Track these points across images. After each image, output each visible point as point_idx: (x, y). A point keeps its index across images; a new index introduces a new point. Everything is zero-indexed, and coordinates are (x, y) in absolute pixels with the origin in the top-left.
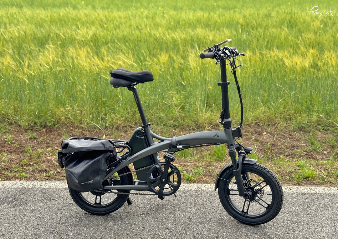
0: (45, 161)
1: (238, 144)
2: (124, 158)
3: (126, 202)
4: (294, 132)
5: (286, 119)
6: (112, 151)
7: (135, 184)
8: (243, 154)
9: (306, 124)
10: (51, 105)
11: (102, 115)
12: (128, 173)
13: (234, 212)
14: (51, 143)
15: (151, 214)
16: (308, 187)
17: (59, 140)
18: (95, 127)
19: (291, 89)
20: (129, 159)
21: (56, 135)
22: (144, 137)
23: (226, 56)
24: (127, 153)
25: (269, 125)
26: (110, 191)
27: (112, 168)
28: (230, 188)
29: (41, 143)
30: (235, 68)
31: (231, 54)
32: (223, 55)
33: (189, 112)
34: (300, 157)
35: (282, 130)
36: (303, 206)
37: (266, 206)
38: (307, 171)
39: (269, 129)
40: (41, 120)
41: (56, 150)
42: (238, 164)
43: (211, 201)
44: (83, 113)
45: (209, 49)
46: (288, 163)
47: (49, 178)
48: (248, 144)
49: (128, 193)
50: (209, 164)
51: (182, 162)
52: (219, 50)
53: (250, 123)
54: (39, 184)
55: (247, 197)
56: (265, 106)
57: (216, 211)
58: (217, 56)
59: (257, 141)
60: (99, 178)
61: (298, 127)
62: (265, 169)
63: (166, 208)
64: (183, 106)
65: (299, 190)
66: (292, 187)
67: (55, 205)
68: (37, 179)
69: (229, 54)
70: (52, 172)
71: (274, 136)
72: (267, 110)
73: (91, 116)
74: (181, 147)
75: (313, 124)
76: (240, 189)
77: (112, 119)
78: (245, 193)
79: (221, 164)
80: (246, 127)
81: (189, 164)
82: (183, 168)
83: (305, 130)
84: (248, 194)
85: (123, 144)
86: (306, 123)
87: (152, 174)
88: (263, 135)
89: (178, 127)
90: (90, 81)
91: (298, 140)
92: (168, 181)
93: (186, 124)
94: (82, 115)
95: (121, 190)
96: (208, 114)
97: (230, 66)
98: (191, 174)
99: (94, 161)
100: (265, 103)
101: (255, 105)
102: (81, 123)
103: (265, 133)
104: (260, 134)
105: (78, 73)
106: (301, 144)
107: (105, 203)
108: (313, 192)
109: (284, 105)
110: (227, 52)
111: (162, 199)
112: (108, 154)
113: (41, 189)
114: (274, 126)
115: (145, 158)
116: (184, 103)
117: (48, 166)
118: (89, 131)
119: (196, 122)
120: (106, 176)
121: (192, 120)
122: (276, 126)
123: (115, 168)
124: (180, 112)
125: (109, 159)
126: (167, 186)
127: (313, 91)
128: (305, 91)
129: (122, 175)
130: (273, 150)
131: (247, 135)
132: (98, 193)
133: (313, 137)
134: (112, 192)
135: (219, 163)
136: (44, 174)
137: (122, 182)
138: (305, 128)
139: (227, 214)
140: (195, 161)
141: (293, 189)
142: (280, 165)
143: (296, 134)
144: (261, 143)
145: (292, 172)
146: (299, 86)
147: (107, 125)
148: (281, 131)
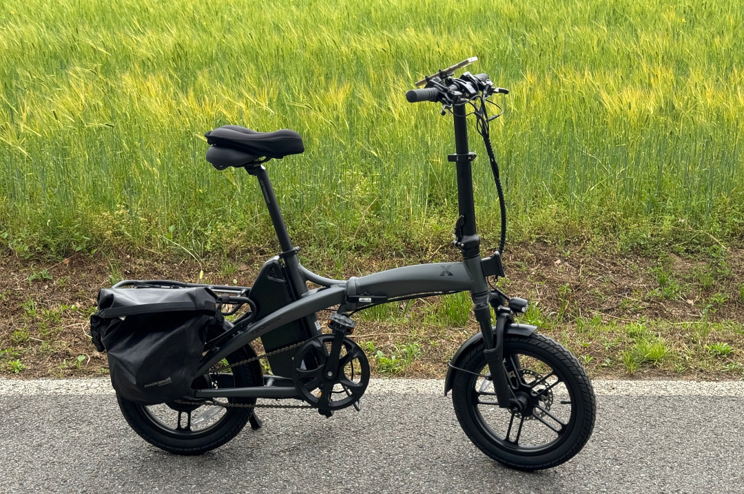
0: (65, 333)
1: (496, 291)
2: (241, 325)
3: (248, 424)
4: (623, 257)
5: (606, 229)
6: (212, 313)
7: (266, 383)
8: (506, 314)
9: (648, 240)
10: (81, 205)
11: (196, 225)
12: (249, 360)
13: (488, 442)
14: (81, 290)
15: (304, 449)
16: (652, 382)
17: (99, 283)
18: (181, 254)
19: (615, 162)
20: (252, 327)
21: (93, 273)
22: (286, 279)
23: (467, 95)
24: (247, 315)
25: (567, 243)
26: (211, 400)
27: (213, 350)
28: (478, 390)
29: (58, 290)
30: (487, 121)
31: (476, 89)
32: (457, 93)
33: (389, 216)
34: (635, 312)
35: (596, 253)
36: (641, 426)
37: (559, 428)
38: (649, 346)
39: (569, 252)
40: (58, 240)
41: (92, 307)
42: (495, 336)
43: (437, 417)
44: (154, 222)
45: (428, 79)
46: (609, 328)
47: (74, 372)
48: (521, 285)
49: (250, 406)
50: (435, 333)
51: (374, 329)
52: (450, 82)
53: (525, 239)
54: (51, 385)
55: (516, 409)
56: (560, 202)
57: (450, 441)
58: (446, 95)
59: (542, 278)
60: (184, 374)
61: (632, 247)
62: (554, 346)
63: (338, 435)
64: (377, 203)
65: (631, 389)
66: (616, 382)
67: (88, 432)
68: (49, 375)
69: (472, 91)
70: (81, 358)
71: (579, 267)
72: (563, 209)
73: (171, 228)
74: (368, 300)
75: (663, 239)
76: (500, 391)
77: (220, 234)
78: (512, 400)
79: (461, 333)
80: (517, 249)
81: (389, 335)
82: (375, 345)
83: (647, 252)
84: (519, 403)
85: (239, 296)
86: (649, 236)
87: (303, 363)
88: (554, 266)
89: (366, 250)
90: (169, 151)
91: (632, 277)
92: (340, 377)
93: (385, 244)
94: (152, 227)
95: (236, 398)
96: (433, 221)
97: (473, 117)
98: (393, 357)
99: (173, 335)
100: (559, 194)
101: (537, 199)
102: (150, 245)
103: (559, 261)
104: (548, 263)
105: (143, 133)
106: (637, 285)
107: (200, 427)
108: (662, 392)
109: (600, 198)
110: (468, 85)
111: (328, 417)
112: (205, 318)
113: (56, 398)
114: (579, 245)
115: (287, 327)
116: (380, 197)
117: (73, 344)
118: (168, 263)
119: (405, 239)
120: (199, 368)
121: (396, 235)
122: (582, 244)
123: (220, 350)
124: (370, 218)
125: (207, 329)
126: (338, 387)
127: (665, 165)
128: (646, 167)
129: (237, 364)
130: (577, 298)
131: (519, 266)
132: (184, 405)
133: (665, 269)
134: (214, 402)
135: (456, 331)
136: (64, 363)
137: (237, 381)
138: (646, 249)
139: (473, 447)
140: (404, 328)
141: (619, 388)
142: (590, 334)
143: (626, 262)
144: (551, 283)
145: (617, 349)
146: (632, 155)
147: (208, 247)
148: (594, 256)
